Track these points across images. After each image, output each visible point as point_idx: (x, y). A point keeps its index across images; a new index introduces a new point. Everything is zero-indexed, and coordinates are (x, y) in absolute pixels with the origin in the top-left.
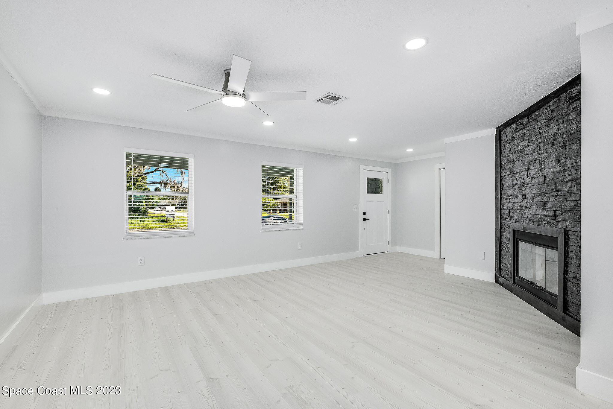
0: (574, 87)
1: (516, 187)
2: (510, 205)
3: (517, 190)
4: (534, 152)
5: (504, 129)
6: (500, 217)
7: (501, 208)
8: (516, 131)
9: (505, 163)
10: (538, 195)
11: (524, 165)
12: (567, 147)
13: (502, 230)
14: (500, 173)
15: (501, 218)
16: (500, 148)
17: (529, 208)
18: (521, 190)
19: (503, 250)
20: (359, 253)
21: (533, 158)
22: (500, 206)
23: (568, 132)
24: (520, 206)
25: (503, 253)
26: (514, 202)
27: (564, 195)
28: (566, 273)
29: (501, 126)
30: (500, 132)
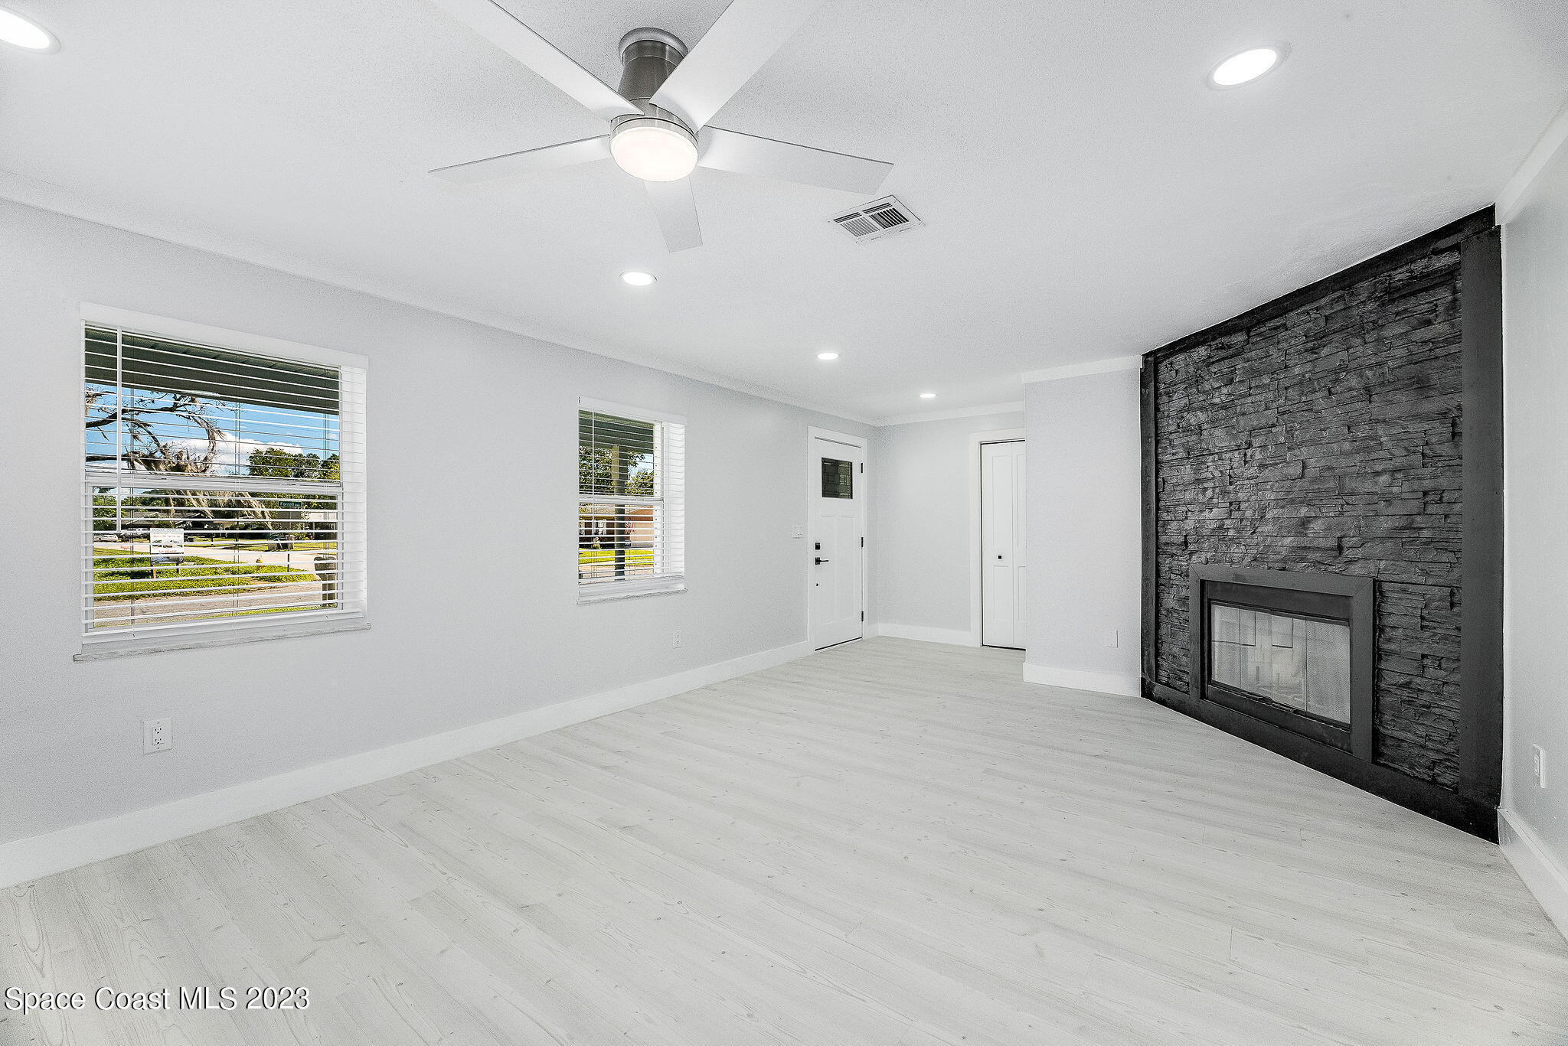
0: (1401, 267)
1: (1206, 485)
2: (1190, 524)
3: (1209, 493)
4: (1267, 408)
5: (1166, 357)
6: (1157, 552)
7: (1157, 532)
8: (1208, 362)
9: (1171, 433)
10: (1281, 503)
11: (1235, 437)
12: (1375, 398)
13: (1161, 581)
14: (1157, 455)
15: (1157, 554)
16: (1156, 398)
17: (1253, 533)
18: (1224, 493)
19: (1163, 625)
20: (806, 646)
21: (1264, 422)
22: (1157, 527)
23: (1379, 364)
24: (1221, 528)
25: (1163, 631)
26: (1201, 518)
27: (1369, 504)
28: (1377, 674)
29: (1159, 350)
30: (1157, 363)
